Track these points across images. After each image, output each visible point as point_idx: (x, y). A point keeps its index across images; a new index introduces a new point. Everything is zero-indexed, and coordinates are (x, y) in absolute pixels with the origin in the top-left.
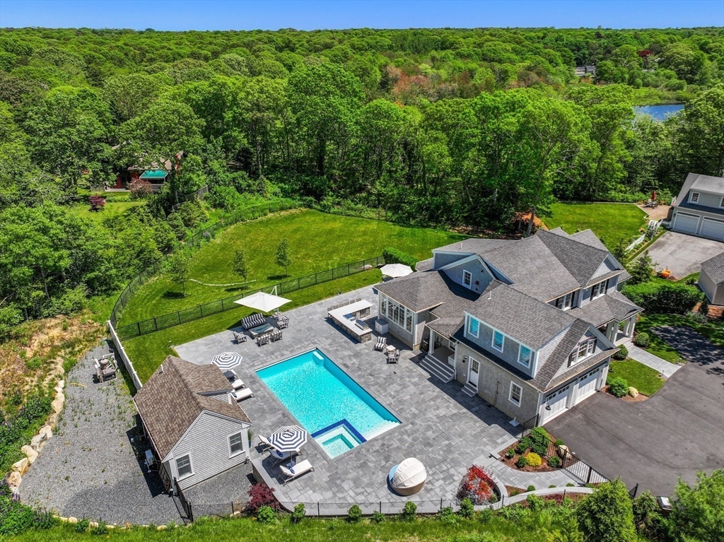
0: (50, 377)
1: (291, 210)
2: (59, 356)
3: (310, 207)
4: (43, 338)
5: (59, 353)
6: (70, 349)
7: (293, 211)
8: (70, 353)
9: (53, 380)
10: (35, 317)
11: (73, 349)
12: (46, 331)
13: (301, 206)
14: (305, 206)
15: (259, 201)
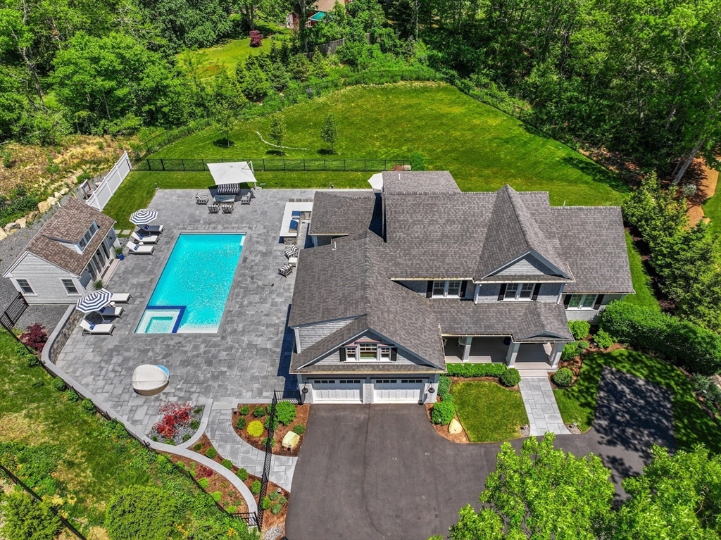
0: (60, 183)
1: (428, 82)
2: (82, 168)
3: (452, 83)
4: (77, 151)
5: (83, 167)
6: (95, 166)
7: (429, 84)
8: (93, 169)
9: (62, 185)
10: (83, 133)
11: (98, 166)
12: (85, 145)
13: (442, 79)
14: (446, 80)
15: (397, 65)
